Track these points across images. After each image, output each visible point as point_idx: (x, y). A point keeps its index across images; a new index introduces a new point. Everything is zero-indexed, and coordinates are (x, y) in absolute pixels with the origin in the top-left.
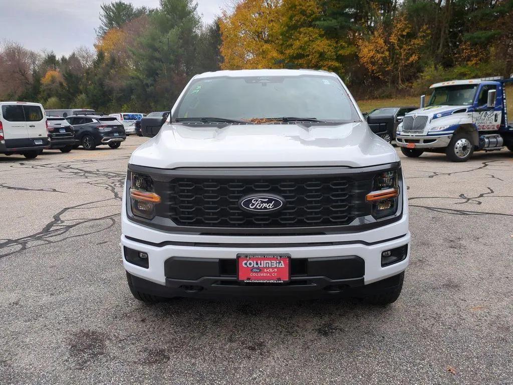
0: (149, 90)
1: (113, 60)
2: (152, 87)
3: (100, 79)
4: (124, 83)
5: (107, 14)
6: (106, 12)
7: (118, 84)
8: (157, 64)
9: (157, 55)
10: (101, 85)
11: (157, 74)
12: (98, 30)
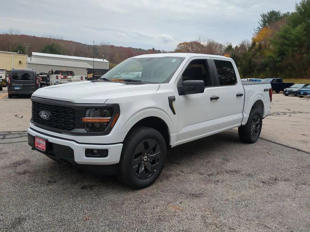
0: (278, 64)
1: (260, 46)
2: (280, 63)
3: (250, 58)
4: (263, 60)
5: (264, 19)
6: (263, 18)
7: (259, 61)
8: (285, 47)
9: (286, 42)
10: (250, 62)
11: (284, 54)
12: (256, 29)
